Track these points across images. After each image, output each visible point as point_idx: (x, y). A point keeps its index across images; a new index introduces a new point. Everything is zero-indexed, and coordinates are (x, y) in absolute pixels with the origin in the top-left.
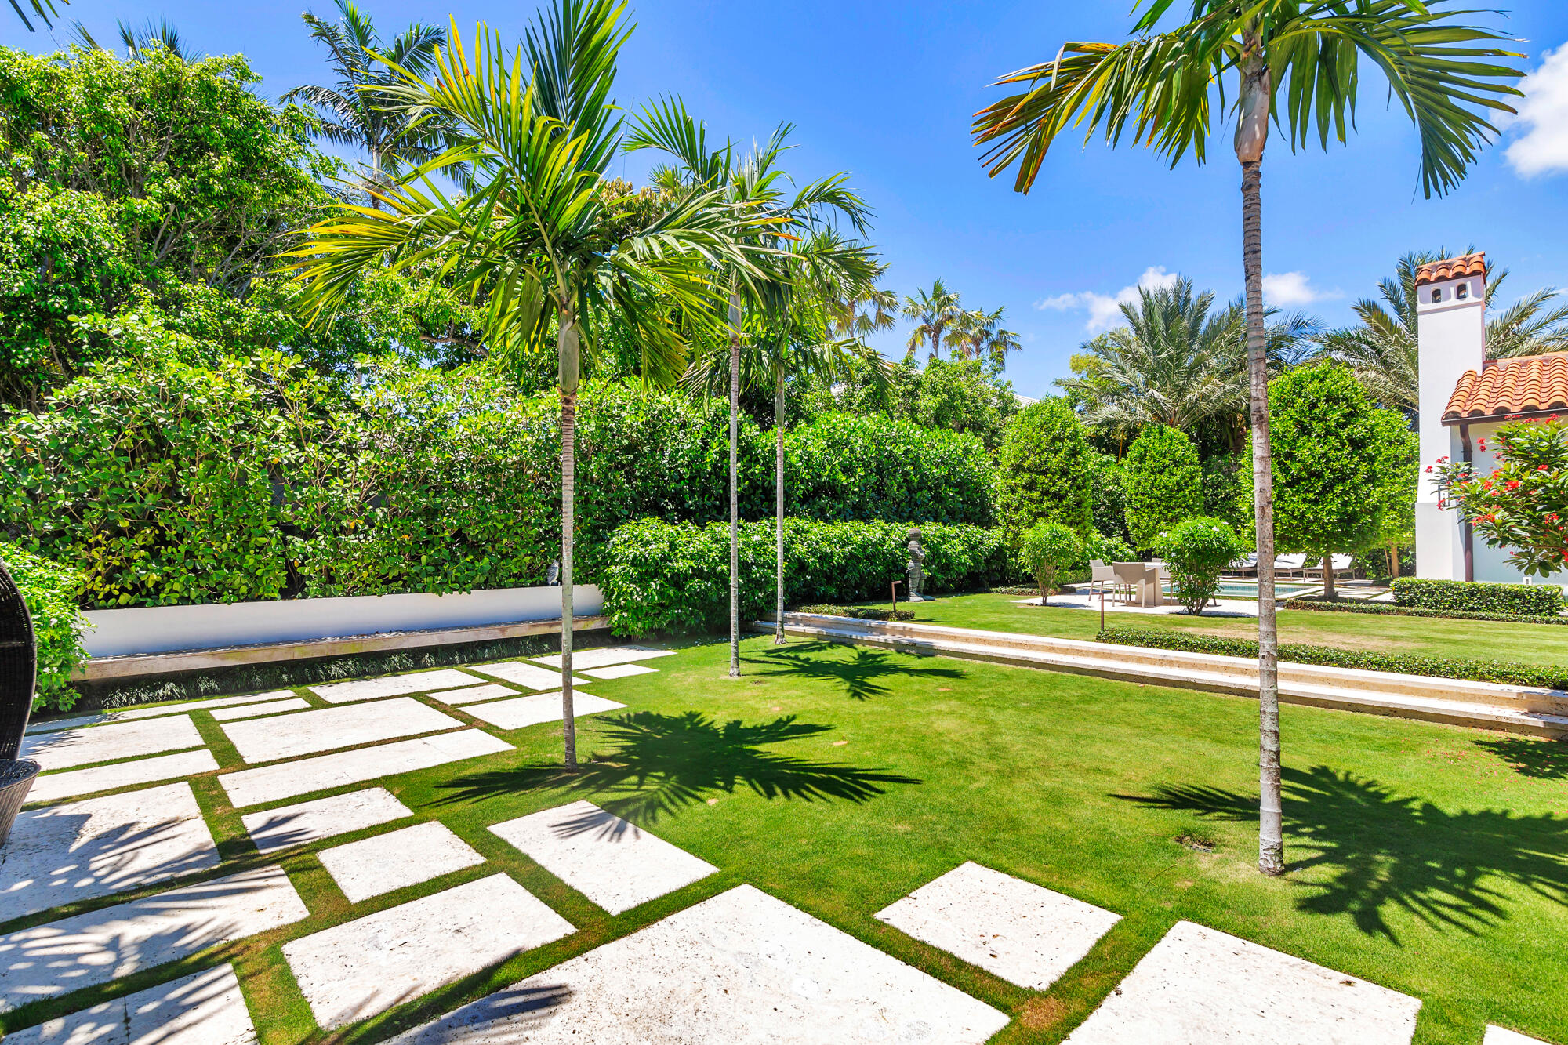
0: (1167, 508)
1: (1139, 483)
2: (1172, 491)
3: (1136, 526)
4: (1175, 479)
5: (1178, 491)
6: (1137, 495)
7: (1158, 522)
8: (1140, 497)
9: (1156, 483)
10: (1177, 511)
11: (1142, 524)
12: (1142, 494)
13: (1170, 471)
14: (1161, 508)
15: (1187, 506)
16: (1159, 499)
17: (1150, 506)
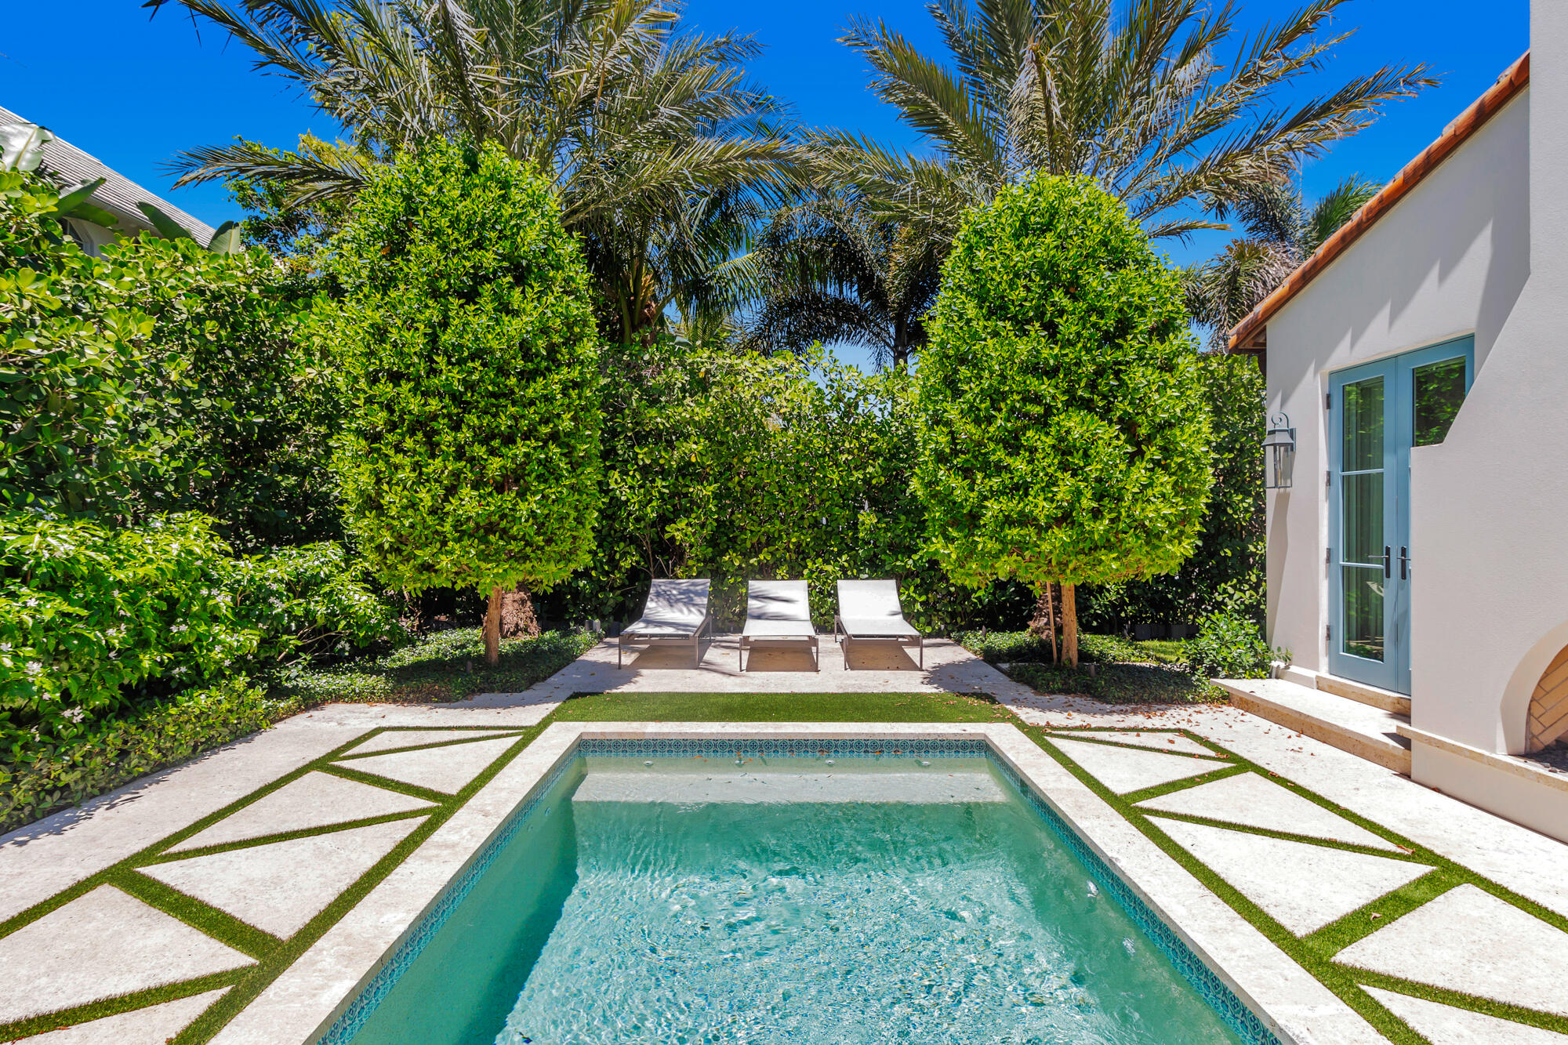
0: (485, 437)
1: (380, 333)
2: (502, 371)
3: (372, 504)
4: (514, 327)
5: (527, 377)
6: (373, 380)
7: (451, 491)
8: (384, 389)
9: (447, 338)
10: (521, 449)
11: (392, 499)
12: (395, 378)
13: (497, 297)
14: (466, 434)
15: (554, 436)
16: (456, 398)
17: (422, 425)
